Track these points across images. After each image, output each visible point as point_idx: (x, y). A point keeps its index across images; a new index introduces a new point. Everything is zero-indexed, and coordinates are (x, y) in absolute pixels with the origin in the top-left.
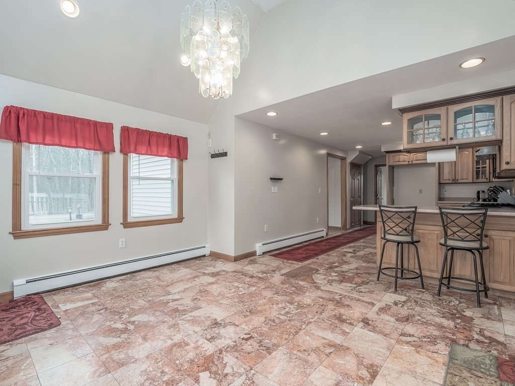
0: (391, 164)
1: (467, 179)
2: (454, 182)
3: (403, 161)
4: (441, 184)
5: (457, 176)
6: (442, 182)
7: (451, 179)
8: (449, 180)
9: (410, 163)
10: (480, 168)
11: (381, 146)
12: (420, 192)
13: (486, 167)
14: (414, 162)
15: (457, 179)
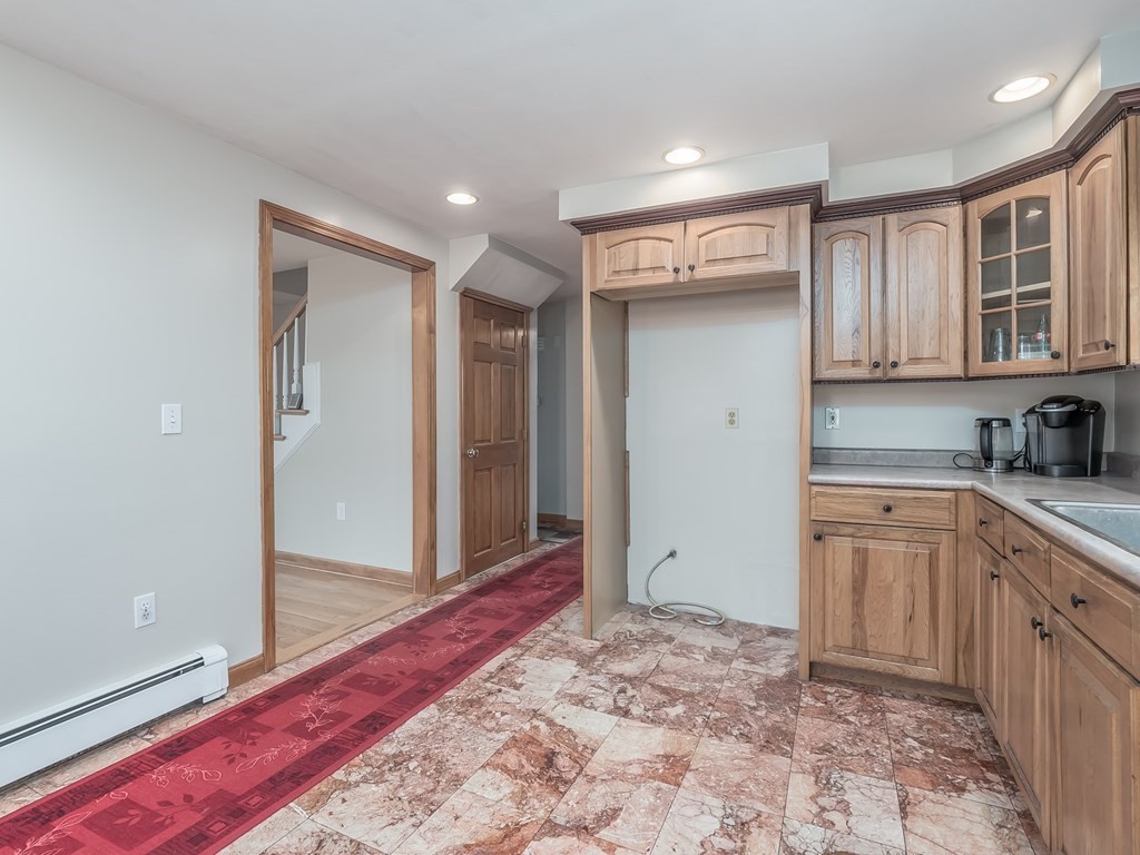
0: (601, 285)
1: (937, 359)
2: (878, 373)
3: (654, 269)
4: (821, 387)
5: (892, 342)
6: (825, 374)
7: (864, 358)
8: (855, 363)
9: (684, 277)
10: (1008, 299)
11: (558, 192)
12: (732, 422)
13: (1046, 294)
14: (701, 272)
15: (892, 360)
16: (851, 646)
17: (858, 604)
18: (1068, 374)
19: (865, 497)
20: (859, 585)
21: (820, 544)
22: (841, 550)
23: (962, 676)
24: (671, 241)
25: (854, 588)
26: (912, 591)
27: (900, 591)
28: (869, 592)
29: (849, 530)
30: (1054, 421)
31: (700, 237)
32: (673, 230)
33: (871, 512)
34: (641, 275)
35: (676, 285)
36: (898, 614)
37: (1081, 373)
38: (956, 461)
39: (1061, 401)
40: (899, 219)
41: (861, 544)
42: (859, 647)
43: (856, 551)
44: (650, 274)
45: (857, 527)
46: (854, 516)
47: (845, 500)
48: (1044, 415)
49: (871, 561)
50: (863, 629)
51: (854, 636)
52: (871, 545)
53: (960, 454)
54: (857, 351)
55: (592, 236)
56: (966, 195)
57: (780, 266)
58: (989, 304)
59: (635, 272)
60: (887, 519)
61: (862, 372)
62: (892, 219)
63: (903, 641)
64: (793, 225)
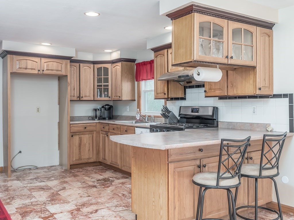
0: (14, 71)
1: (89, 97)
2: (78, 99)
3: (32, 69)
7: (76, 96)
9: (41, 72)
10: (101, 86)
11: (2, 41)
12: (38, 111)
13: (108, 86)
14: (46, 72)
15: (81, 96)
16: (78, 159)
17: (80, 149)
18: (111, 101)
19: (81, 126)
21: (72, 137)
22: (76, 138)
23: (97, 159)
24: (37, 62)
25: (79, 146)
26: (89, 144)
27: (87, 144)
28: (82, 146)
29: (78, 133)
30: (107, 109)
31: (45, 63)
32: (37, 59)
33: (82, 129)
34: (28, 70)
36: (87, 150)
37: (113, 100)
39: (108, 105)
40: (83, 65)
41: (80, 136)
42: (80, 159)
43: (79, 138)
44: (30, 70)
46: (79, 130)
47: (78, 127)
48: (105, 108)
49: (82, 139)
50: (81, 154)
51: (79, 157)
52: (82, 136)
53: (90, 117)
54: (74, 94)
55: (12, 56)
56: (94, 63)
57: (64, 74)
58: (98, 86)
59: (26, 68)
60: (85, 130)
61: (75, 98)
62: (81, 64)
63: (88, 155)
64: (66, 65)
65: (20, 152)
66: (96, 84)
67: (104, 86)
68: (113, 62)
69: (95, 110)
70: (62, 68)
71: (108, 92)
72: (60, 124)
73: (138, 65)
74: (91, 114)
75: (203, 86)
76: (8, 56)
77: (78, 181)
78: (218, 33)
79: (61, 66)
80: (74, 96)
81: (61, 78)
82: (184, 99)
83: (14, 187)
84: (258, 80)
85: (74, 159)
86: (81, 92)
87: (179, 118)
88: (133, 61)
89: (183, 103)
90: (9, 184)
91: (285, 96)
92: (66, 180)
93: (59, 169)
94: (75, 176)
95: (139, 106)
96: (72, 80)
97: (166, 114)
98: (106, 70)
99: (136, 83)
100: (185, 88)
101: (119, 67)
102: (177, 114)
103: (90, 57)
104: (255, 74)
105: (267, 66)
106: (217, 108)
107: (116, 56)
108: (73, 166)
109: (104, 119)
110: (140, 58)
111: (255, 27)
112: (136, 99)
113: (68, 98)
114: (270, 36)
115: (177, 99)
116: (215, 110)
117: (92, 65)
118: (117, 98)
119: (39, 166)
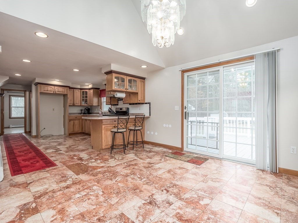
1: (78, 104)
3: (50, 91)
10: (84, 99)
11: (35, 78)
12: (53, 110)
13: (87, 99)
14: (57, 93)
15: (74, 104)
16: (73, 131)
17: (73, 127)
20: (74, 125)
21: (70, 122)
22: (72, 122)
23: (82, 131)
27: (77, 125)
30: (87, 110)
31: (56, 88)
32: (53, 87)
33: (75, 118)
35: (53, 93)
36: (77, 127)
38: (79, 114)
39: (87, 108)
45: (73, 120)
47: (72, 117)
49: (75, 123)
52: (75, 121)
54: (71, 103)
55: (40, 85)
56: (81, 89)
57: (66, 94)
58: (83, 99)
59: (47, 91)
60: (76, 118)
61: (72, 105)
62: (75, 90)
63: (77, 129)
64: (67, 90)
65: (45, 129)
66: (82, 98)
67: (85, 99)
68: (89, 89)
69: (82, 110)
70: (65, 91)
71: (87, 102)
72: (64, 116)
73: (101, 91)
74: (79, 112)
75: (122, 100)
76: (39, 85)
77: (72, 139)
78: (123, 80)
79: (65, 90)
80: (71, 104)
81: (65, 96)
82: (118, 105)
83: (41, 142)
84: (139, 97)
85: (71, 131)
86: (74, 102)
87: (116, 112)
88: (99, 89)
89: (118, 107)
90: (39, 141)
91: (148, 103)
92: (66, 139)
93: (64, 136)
94: (70, 138)
95: (101, 108)
96: (70, 97)
97: (110, 111)
98: (86, 92)
99: (100, 98)
100: (118, 100)
101: (92, 91)
102: (115, 111)
103: (79, 87)
104: (138, 95)
105: (142, 92)
106: (128, 108)
107: (90, 86)
108: (70, 134)
109: (86, 114)
110: (101, 88)
111: (138, 79)
112: (100, 105)
113: (68, 104)
114: (144, 82)
115: (115, 105)
116: (128, 109)
117: (80, 90)
118: (91, 105)
119: (54, 135)
